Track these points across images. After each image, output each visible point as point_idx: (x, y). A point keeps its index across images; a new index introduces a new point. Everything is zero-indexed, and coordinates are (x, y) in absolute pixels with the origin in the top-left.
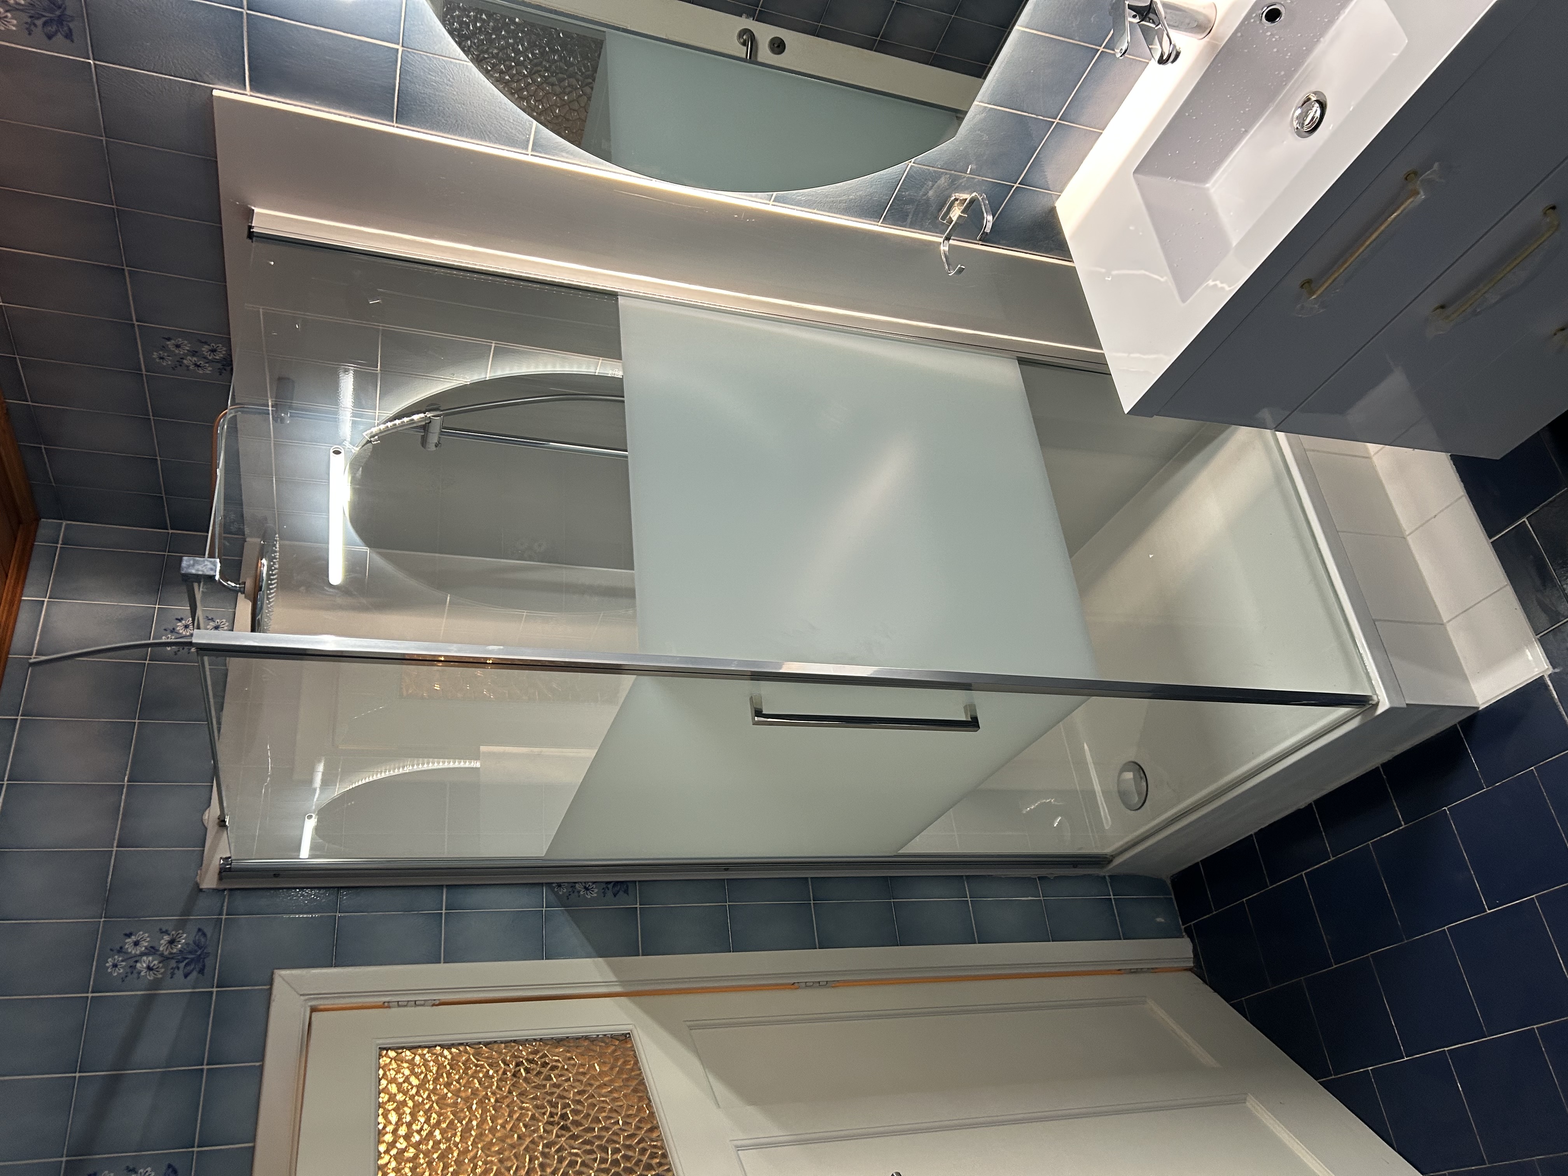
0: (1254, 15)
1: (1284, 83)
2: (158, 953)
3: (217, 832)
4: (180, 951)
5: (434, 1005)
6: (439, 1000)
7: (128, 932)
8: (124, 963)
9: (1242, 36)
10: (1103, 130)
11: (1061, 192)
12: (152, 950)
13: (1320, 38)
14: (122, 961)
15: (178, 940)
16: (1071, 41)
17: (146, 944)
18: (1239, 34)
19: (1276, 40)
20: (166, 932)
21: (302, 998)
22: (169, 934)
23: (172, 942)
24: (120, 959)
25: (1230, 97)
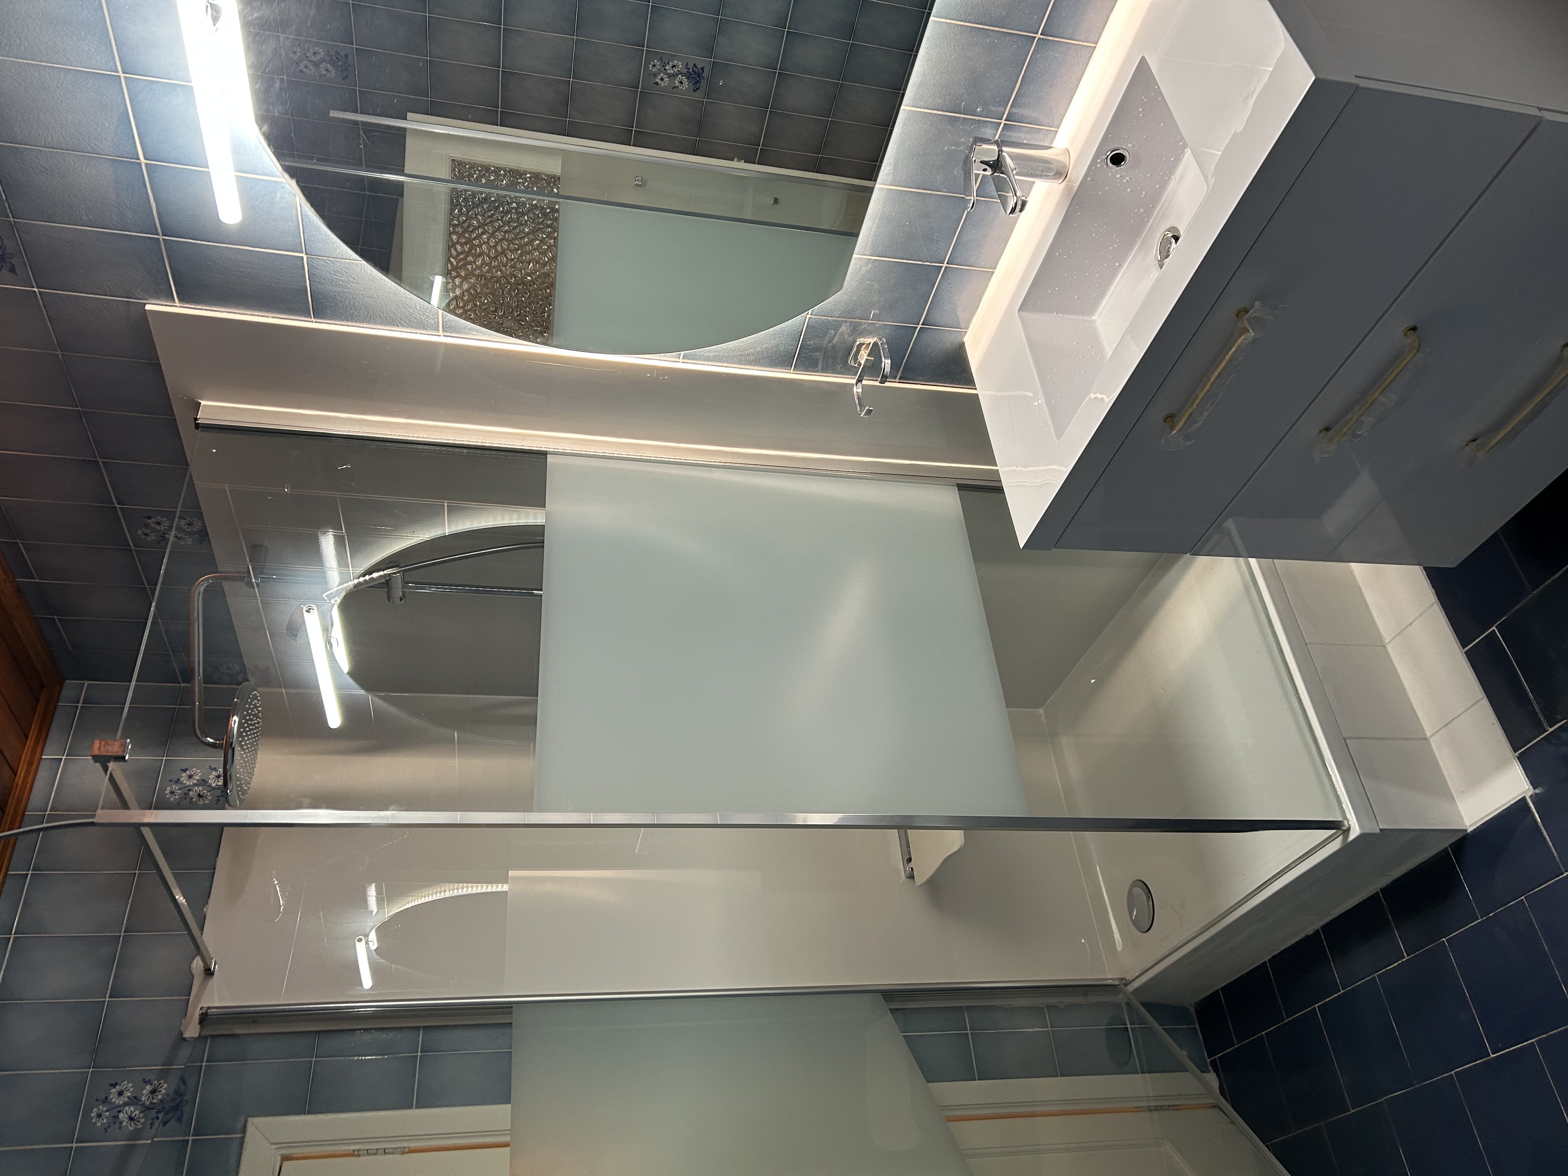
0: (1099, 161)
1: (1146, 220)
2: (140, 1103)
3: (204, 979)
4: (161, 1101)
5: (403, 1153)
6: (409, 1147)
7: (113, 1082)
8: (108, 1114)
9: (1092, 180)
10: (995, 269)
11: (967, 328)
12: (134, 1099)
13: (1171, 176)
14: (106, 1111)
15: (159, 1090)
16: (939, 193)
17: (129, 1094)
18: (1089, 179)
19: (1127, 181)
20: (150, 1082)
21: (274, 1147)
22: (151, 1084)
23: (153, 1092)
24: (105, 1109)
25: (1096, 235)
